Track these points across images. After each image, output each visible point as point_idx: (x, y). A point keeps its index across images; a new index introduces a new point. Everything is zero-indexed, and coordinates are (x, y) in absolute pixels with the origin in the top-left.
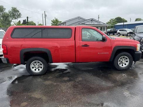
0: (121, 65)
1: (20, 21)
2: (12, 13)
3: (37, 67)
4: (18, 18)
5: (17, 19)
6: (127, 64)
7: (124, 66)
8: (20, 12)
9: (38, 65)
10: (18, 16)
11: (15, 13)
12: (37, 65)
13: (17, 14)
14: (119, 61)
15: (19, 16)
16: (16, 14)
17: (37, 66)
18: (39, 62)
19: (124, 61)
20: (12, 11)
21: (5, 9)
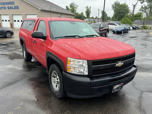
0: (54, 85)
14: (54, 77)
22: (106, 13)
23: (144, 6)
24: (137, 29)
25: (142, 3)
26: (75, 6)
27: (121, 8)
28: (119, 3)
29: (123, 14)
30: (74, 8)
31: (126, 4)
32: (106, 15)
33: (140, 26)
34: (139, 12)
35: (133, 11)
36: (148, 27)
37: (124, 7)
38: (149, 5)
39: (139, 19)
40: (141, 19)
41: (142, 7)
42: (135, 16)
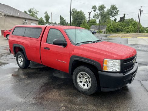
1: (116, 18)
4: (115, 15)
5: (114, 17)
8: (118, 9)
10: (115, 14)
11: (114, 10)
13: (115, 12)
15: (117, 13)
20: (111, 9)
21: (105, 7)
22: (65, 19)
23: (96, 14)
24: (95, 33)
25: (95, 11)
26: (36, 12)
27: (78, 15)
28: (76, 11)
29: (80, 20)
30: (34, 13)
31: (82, 11)
32: (65, 20)
33: (96, 31)
34: (94, 18)
35: (89, 18)
36: (103, 31)
37: (81, 14)
38: (100, 13)
39: (95, 25)
40: (96, 25)
41: (95, 15)
42: (91, 22)
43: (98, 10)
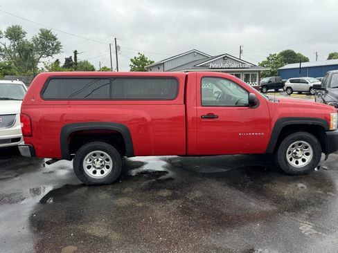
0: (293, 163)
1: (57, 60)
2: (41, 41)
3: (97, 166)
4: (53, 53)
5: (51, 56)
6: (308, 159)
7: (301, 164)
8: (59, 40)
9: (101, 162)
10: (54, 50)
11: (47, 42)
12: (98, 160)
13: (53, 45)
14: (290, 152)
15: (57, 48)
16: (50, 45)
17: (98, 164)
18: (102, 155)
19: (299, 154)
20: (40, 37)
21: (24, 33)
23: (3, 47)
43: (6, 36)
